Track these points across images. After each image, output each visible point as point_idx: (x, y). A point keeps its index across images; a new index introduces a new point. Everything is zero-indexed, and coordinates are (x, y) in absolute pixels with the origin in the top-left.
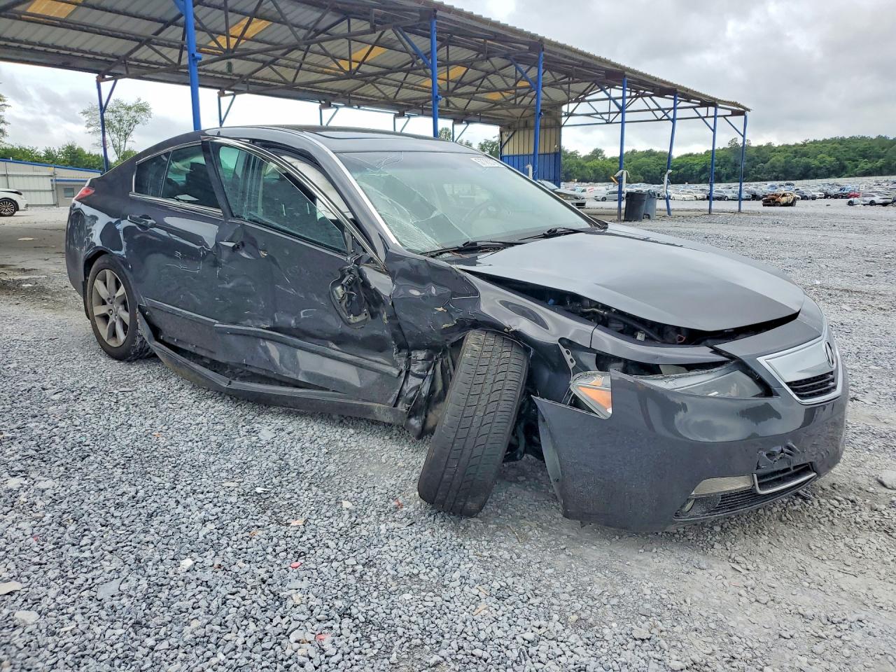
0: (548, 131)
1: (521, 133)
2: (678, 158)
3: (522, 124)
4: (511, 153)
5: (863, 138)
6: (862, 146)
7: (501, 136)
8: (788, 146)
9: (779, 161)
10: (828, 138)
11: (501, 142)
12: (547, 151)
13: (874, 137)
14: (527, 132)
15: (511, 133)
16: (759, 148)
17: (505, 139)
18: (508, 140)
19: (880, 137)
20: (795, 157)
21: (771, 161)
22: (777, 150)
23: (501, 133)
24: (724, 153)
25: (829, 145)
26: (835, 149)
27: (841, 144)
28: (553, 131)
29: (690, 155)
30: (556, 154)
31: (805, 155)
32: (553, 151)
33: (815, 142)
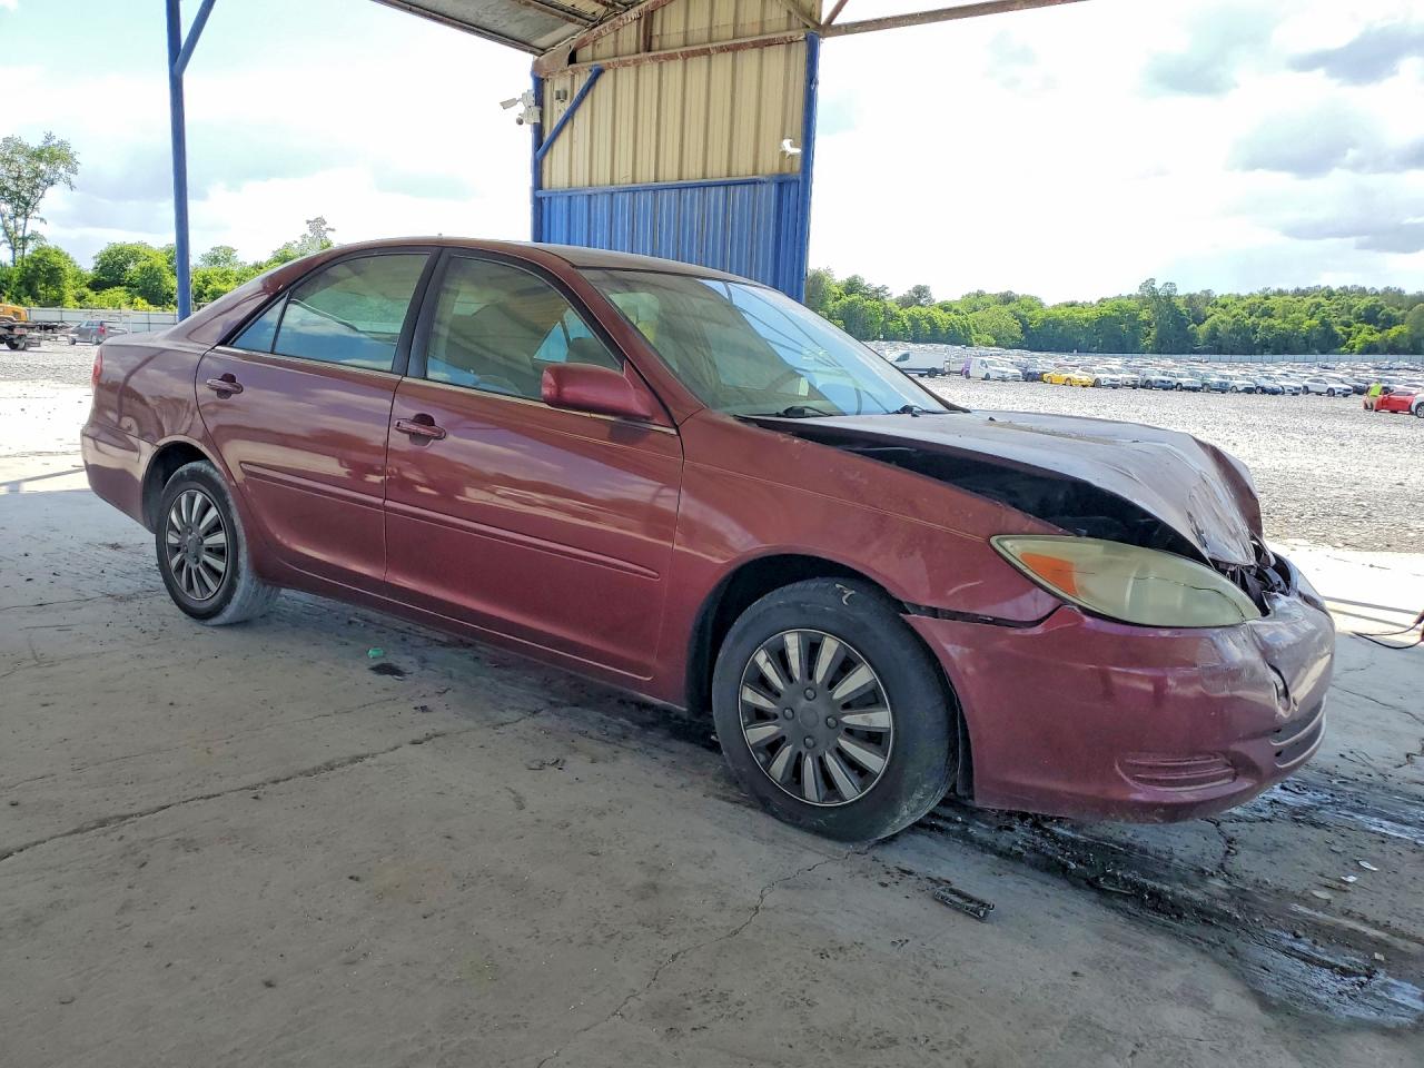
0: (749, 59)
1: (626, 76)
2: (1055, 307)
3: (630, 35)
4: (581, 180)
5: (1362, 292)
6: (1363, 304)
7: (539, 100)
8: (1239, 298)
9: (1223, 322)
10: (1303, 287)
11: (539, 130)
12: (743, 169)
13: (1380, 288)
14: (650, 72)
15: (581, 81)
16: (1191, 299)
17: (557, 111)
18: (569, 117)
19: (1388, 290)
20: (1251, 315)
21: (1210, 321)
22: (1221, 302)
23: (539, 83)
24: (1133, 304)
25: (1309, 301)
26: (1318, 306)
27: (1328, 298)
28: (775, 57)
29: (1073, 305)
30: (782, 183)
31: (1268, 313)
32: (769, 165)
33: (1281, 293)
